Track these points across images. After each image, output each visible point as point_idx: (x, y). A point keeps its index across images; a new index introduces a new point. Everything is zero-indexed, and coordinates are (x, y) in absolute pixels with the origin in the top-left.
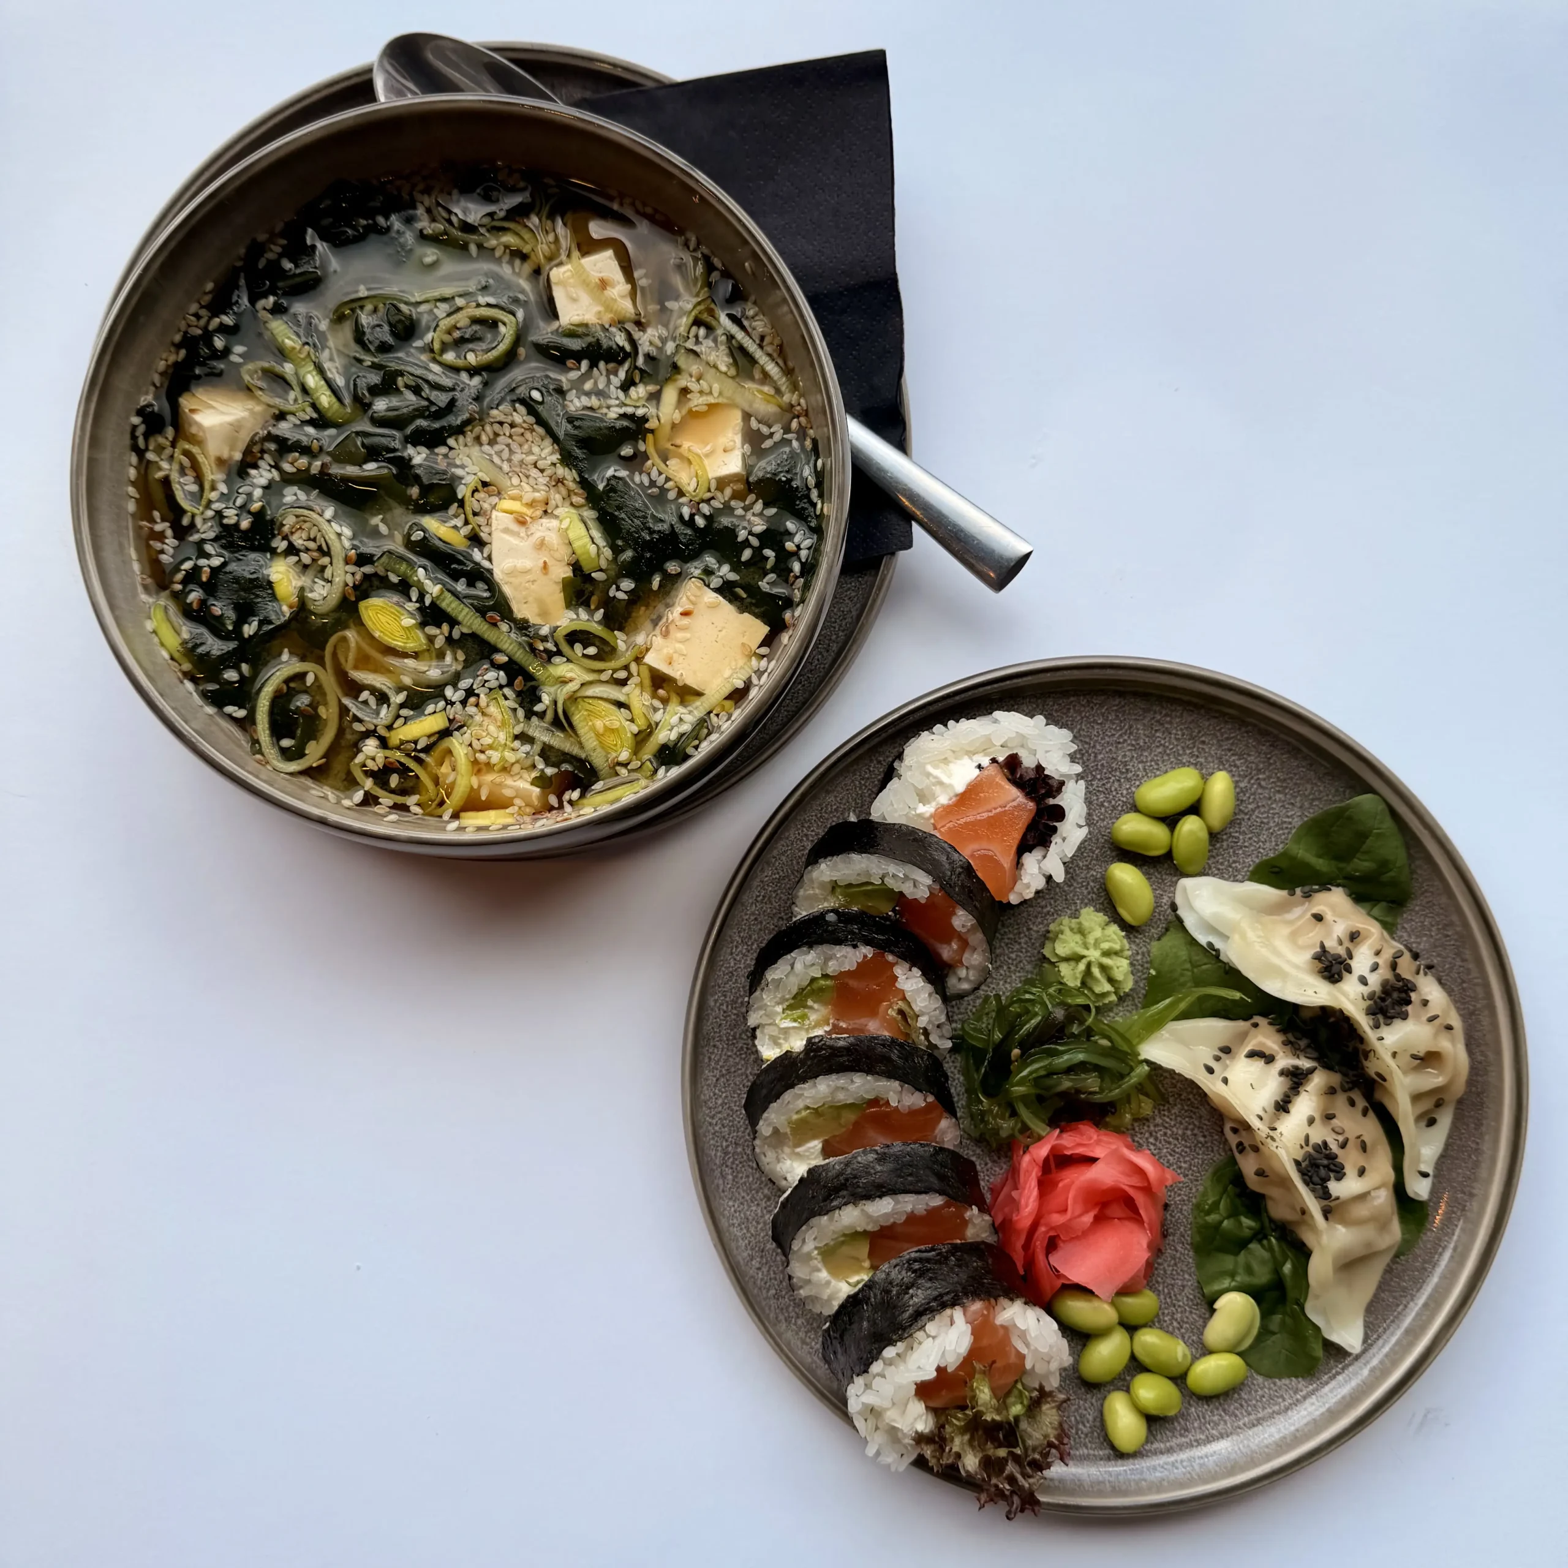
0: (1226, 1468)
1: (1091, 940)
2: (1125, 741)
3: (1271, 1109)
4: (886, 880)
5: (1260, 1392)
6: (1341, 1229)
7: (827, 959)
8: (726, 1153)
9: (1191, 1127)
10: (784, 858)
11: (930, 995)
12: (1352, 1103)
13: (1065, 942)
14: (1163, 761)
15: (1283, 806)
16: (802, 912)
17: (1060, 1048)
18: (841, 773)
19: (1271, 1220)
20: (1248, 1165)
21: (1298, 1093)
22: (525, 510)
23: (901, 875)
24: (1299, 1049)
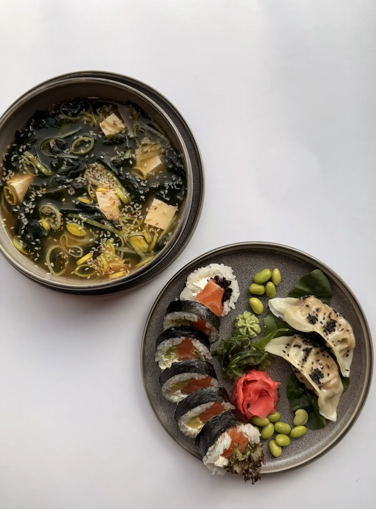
0: (304, 457)
1: (247, 321)
2: (249, 264)
3: (302, 361)
4: (185, 317)
5: (311, 434)
6: (324, 391)
7: (173, 341)
8: (157, 394)
9: (283, 366)
10: (161, 311)
11: (203, 346)
12: (324, 355)
13: (240, 322)
14: (260, 268)
15: (295, 275)
16: (166, 328)
17: (242, 353)
18: (172, 286)
19: (307, 389)
20: (298, 376)
21: (308, 356)
22: (104, 190)
23: (189, 316)
24: (308, 342)
